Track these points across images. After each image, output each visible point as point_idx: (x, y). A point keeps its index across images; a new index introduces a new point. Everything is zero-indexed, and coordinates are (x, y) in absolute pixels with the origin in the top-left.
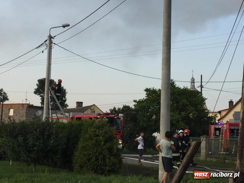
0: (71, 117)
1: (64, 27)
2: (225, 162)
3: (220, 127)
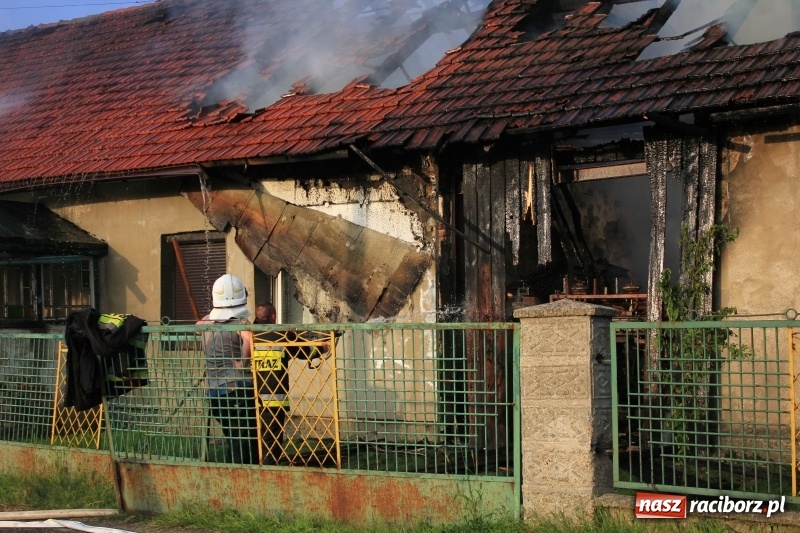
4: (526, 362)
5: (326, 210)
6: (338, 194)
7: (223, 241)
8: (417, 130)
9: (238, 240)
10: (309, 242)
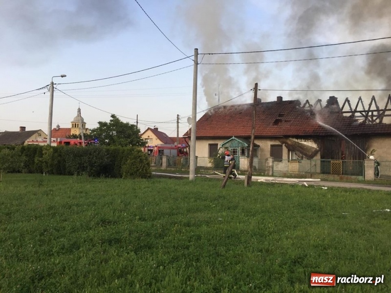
0: (59, 141)
1: (62, 76)
2: (181, 170)
3: (152, 149)
4: (366, 164)
5: (301, 142)
6: (303, 140)
7: (282, 146)
8: (320, 133)
9: (285, 146)
10: (298, 147)
